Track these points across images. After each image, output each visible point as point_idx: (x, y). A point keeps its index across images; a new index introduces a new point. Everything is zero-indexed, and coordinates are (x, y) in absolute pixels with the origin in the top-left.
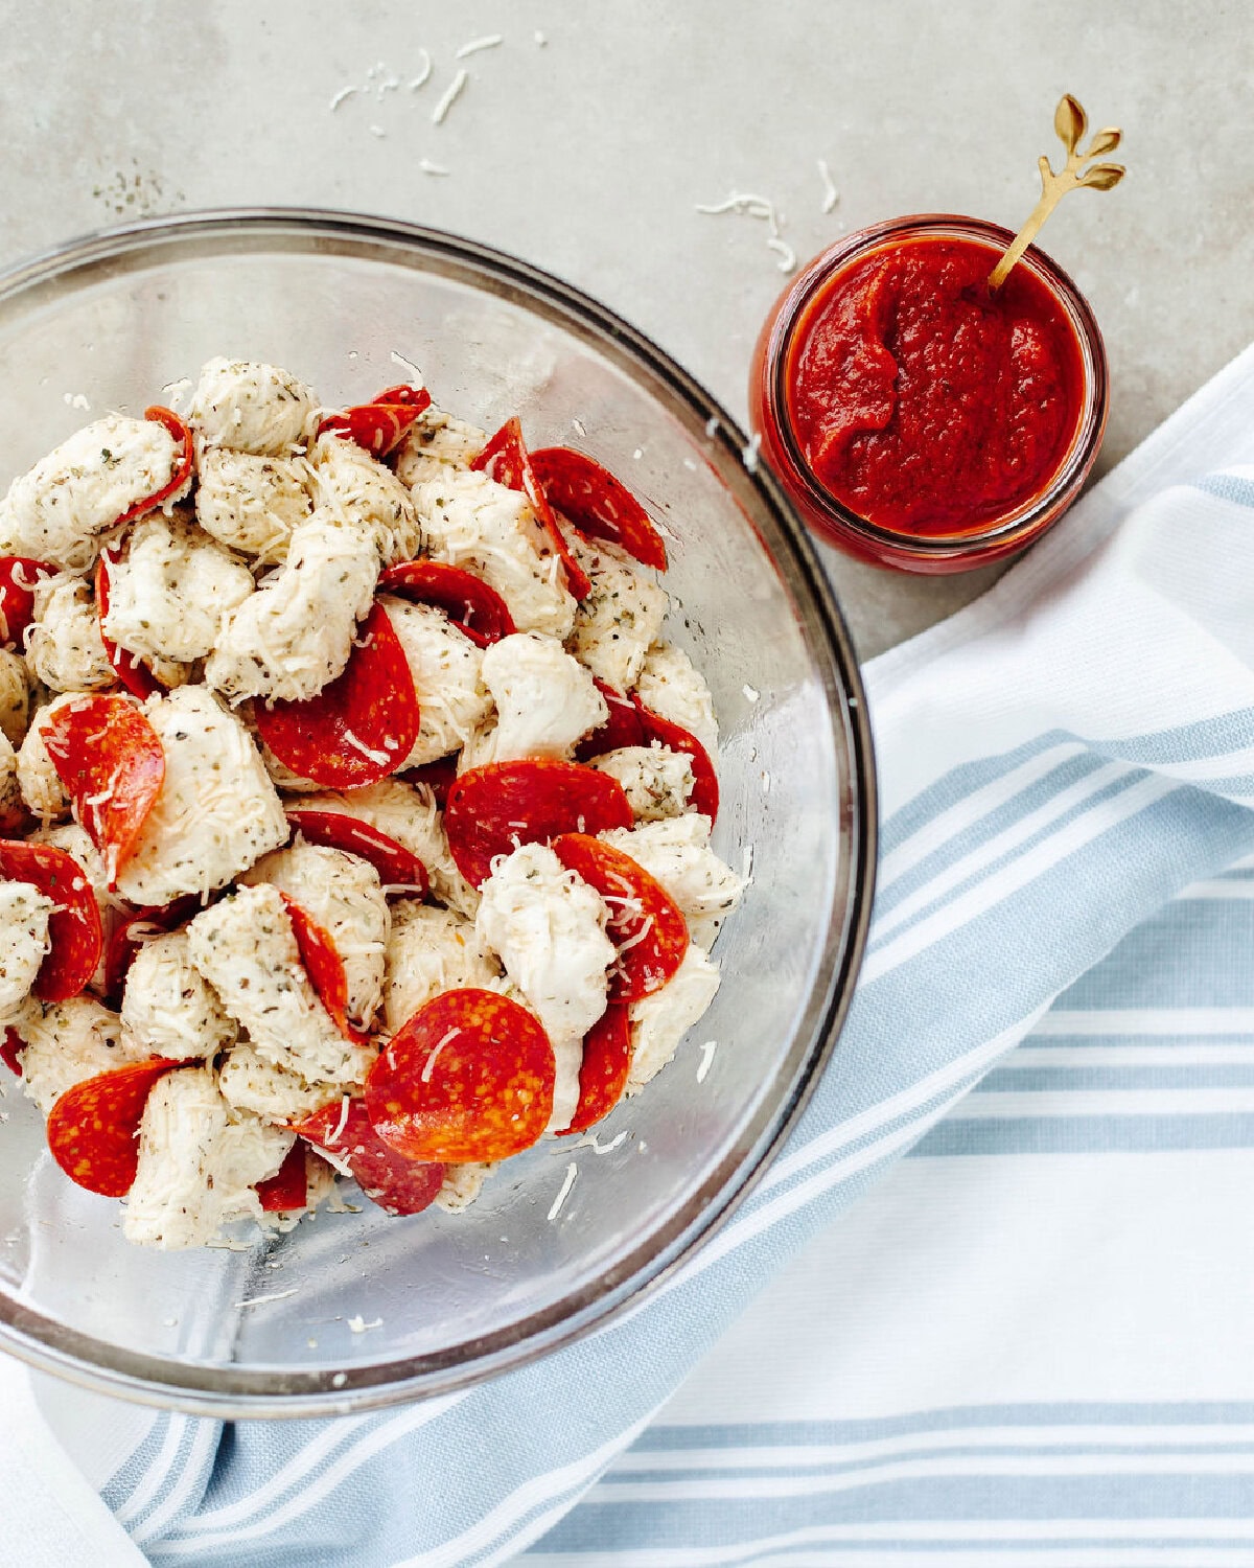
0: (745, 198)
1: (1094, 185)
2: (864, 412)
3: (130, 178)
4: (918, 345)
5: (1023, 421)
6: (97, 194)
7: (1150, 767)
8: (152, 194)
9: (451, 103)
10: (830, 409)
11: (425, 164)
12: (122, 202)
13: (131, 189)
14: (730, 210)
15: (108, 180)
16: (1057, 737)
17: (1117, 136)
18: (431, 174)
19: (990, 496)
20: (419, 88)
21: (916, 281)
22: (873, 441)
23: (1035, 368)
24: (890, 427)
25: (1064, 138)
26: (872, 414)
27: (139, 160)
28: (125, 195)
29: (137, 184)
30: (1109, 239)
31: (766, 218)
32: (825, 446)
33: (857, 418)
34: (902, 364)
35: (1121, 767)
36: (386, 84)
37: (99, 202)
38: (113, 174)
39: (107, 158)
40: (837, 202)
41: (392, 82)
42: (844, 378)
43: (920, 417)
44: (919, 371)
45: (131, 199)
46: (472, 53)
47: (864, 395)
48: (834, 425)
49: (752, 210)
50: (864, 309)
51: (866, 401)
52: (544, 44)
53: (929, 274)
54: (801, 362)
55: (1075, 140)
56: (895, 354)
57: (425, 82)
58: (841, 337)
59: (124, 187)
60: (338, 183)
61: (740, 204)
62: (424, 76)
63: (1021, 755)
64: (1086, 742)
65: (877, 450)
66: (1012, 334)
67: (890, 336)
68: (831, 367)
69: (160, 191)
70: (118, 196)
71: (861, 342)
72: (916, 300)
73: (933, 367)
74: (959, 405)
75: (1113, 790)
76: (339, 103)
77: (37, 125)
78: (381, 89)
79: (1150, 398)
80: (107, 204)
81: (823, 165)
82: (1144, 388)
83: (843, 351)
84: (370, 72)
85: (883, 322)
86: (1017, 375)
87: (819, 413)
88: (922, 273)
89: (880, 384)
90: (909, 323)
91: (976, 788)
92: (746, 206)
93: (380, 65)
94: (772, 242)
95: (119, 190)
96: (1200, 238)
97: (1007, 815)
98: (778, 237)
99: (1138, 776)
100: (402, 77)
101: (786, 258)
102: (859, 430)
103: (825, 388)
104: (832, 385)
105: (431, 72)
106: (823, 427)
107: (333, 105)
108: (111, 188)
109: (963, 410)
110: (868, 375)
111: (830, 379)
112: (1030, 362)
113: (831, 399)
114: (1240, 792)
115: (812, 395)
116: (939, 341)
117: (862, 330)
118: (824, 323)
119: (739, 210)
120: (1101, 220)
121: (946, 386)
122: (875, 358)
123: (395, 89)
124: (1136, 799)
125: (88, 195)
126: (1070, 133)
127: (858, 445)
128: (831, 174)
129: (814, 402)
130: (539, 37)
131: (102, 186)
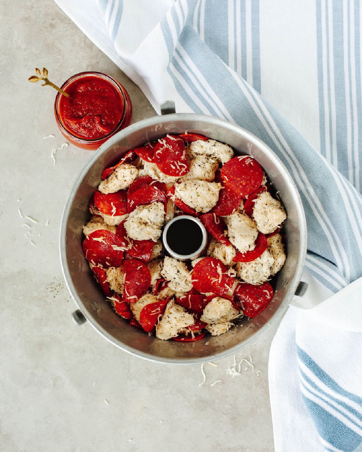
0: (52, 154)
1: (47, 74)
2: (97, 122)
3: (50, 290)
4: (82, 112)
5: (98, 89)
6: (55, 297)
7: (174, 48)
8: (54, 284)
9: (33, 219)
10: (96, 129)
11: (47, 224)
12: (56, 291)
13: (53, 289)
14: (55, 157)
15: (52, 294)
16: (168, 69)
17: (37, 69)
18: (49, 223)
19: (114, 95)
20: (30, 226)
21: (68, 112)
22: (103, 120)
23: (87, 87)
24: (100, 116)
25: (37, 80)
26: (97, 120)
27: (46, 288)
28: (54, 291)
29: (52, 288)
30: (59, 76)
31: (56, 150)
32: (104, 130)
33: (98, 124)
34: (86, 115)
35: (175, 54)
36: (29, 233)
37: (56, 296)
38: (50, 293)
39: (47, 295)
40: (52, 135)
41: (29, 232)
42: (90, 127)
43: (97, 110)
44: (88, 111)
45: (55, 289)
46: (22, 215)
47: (93, 123)
48: (100, 129)
49: (55, 153)
50: (75, 123)
51: (94, 122)
52: (20, 199)
53: (67, 109)
54: (86, 136)
55: (38, 78)
56: (84, 116)
57: (28, 225)
58: (81, 128)
59: (53, 291)
60: (51, 243)
61: (54, 156)
62: (27, 225)
63: (174, 78)
64: (169, 63)
65: (105, 119)
66: (79, 92)
67: (81, 118)
68: (87, 130)
69: (54, 283)
70: (55, 292)
71: (82, 124)
72: (73, 112)
73: (87, 108)
74: (95, 102)
75: (181, 57)
76: (34, 244)
77: (40, 310)
78: (30, 235)
79: (93, 66)
80: (57, 294)
81: (45, 138)
82: (91, 67)
83: (84, 127)
84: (27, 237)
85: (78, 119)
86: (88, 91)
87: (97, 132)
88: (67, 111)
89: (91, 119)
90: (77, 114)
91: (182, 87)
92: (54, 154)
93: (25, 235)
94: (62, 148)
95: (54, 292)
96: (58, 57)
97: (187, 79)
98: (60, 147)
99: (177, 51)
100: (28, 230)
101: (65, 145)
102: (101, 123)
103: (92, 131)
104: (91, 130)
105: (26, 224)
106: (101, 131)
107: (34, 245)
108: (53, 294)
109: (96, 101)
110: (89, 122)
111: (90, 130)
112: (85, 88)
113: (94, 130)
114: (180, 30)
115: (93, 134)
116: (81, 107)
117: (79, 123)
118: (78, 132)
119: (55, 156)
120: (55, 78)
121: (91, 105)
122: (85, 120)
123: (30, 232)
124: (183, 52)
125: (55, 299)
126: (36, 79)
127: (104, 123)
128: (47, 136)
129: (95, 134)
130: (18, 201)
131: (53, 296)
